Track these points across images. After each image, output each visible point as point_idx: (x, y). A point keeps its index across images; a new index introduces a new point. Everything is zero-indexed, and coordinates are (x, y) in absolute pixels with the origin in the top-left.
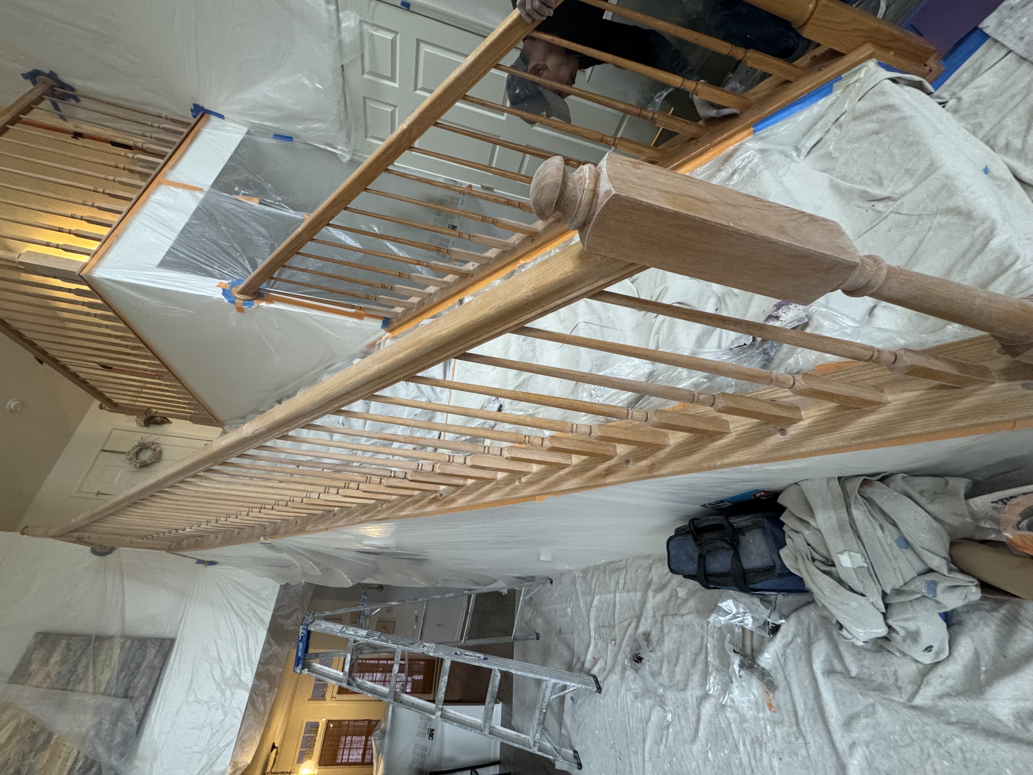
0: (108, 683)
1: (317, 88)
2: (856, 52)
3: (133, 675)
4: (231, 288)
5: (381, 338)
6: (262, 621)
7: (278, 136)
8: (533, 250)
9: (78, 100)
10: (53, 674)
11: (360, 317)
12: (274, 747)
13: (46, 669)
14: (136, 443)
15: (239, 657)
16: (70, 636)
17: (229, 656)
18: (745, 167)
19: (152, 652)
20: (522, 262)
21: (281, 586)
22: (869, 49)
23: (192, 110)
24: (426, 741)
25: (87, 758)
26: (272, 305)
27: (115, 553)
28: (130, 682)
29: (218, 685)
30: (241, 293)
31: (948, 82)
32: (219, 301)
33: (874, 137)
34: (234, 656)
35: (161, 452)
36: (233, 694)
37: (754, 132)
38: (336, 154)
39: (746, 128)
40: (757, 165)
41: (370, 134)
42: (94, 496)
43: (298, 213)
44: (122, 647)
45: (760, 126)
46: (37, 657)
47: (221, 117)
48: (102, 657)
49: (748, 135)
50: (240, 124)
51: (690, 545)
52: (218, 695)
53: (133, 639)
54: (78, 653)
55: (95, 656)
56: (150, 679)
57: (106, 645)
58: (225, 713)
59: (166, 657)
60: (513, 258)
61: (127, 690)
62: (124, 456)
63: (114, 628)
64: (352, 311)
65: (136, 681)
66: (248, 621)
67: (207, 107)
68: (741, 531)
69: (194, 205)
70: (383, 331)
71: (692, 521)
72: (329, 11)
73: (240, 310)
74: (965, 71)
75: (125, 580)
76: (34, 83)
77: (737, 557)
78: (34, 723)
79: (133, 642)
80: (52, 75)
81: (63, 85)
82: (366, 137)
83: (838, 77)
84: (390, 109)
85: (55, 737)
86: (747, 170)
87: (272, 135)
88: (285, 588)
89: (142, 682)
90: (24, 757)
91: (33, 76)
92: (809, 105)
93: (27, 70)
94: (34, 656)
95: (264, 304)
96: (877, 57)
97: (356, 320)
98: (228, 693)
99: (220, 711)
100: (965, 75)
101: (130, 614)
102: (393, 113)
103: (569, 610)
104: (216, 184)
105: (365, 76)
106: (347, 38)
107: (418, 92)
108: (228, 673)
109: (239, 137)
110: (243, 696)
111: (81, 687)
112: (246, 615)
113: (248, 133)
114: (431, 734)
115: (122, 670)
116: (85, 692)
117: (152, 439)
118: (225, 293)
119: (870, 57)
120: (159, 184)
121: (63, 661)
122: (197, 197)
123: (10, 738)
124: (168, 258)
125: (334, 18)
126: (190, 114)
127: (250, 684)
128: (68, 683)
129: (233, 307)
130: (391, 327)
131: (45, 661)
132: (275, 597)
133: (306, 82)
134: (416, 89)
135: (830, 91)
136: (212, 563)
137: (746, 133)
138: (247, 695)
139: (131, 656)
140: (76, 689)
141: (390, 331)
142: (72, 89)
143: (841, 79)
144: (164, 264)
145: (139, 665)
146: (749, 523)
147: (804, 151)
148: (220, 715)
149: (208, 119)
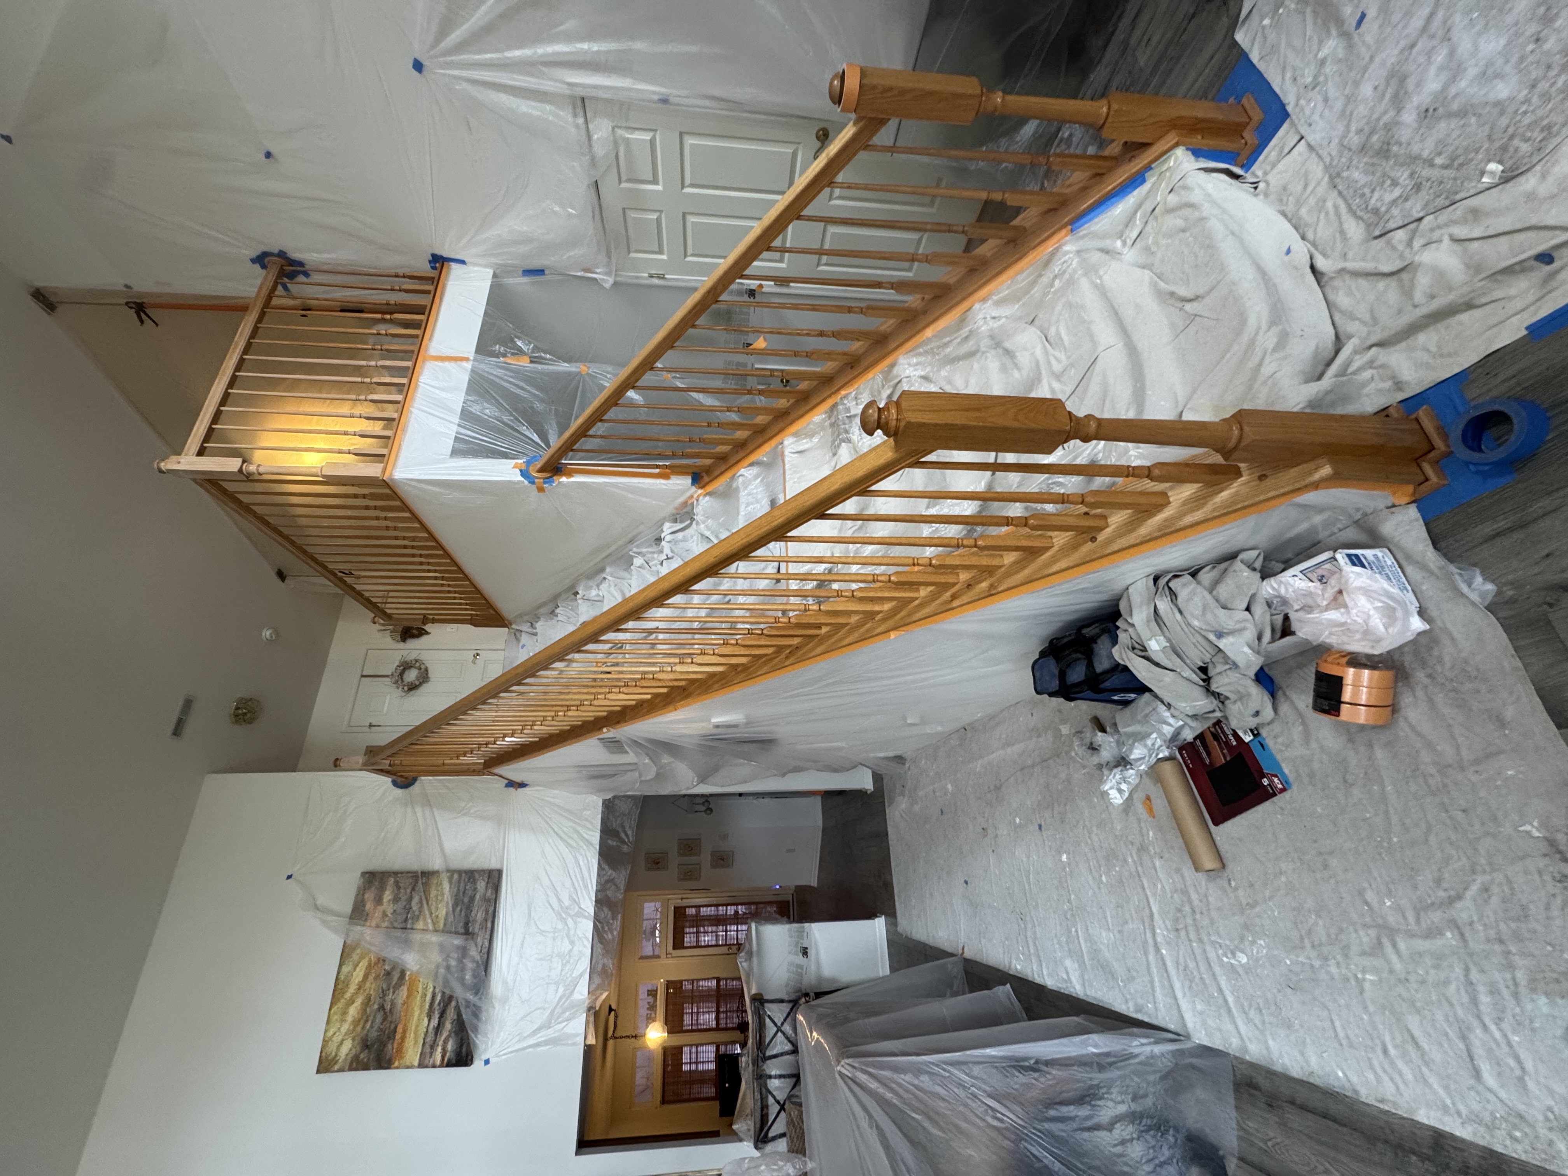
0: (446, 919)
1: (570, 214)
2: (1162, 142)
3: (469, 908)
4: (528, 467)
5: (692, 496)
6: (589, 843)
7: (528, 272)
8: (854, 378)
9: (306, 274)
10: (389, 912)
11: (666, 477)
12: (611, 1010)
13: (380, 909)
14: (397, 663)
15: (573, 884)
16: (396, 873)
17: (563, 884)
18: (1064, 272)
19: (481, 885)
20: (843, 392)
21: (604, 802)
22: (1172, 138)
23: (430, 262)
24: (800, 959)
25: (444, 993)
26: (572, 479)
27: (417, 784)
28: (467, 916)
29: (558, 914)
30: (540, 471)
31: (1261, 158)
32: (519, 482)
33: (1182, 235)
34: (568, 883)
35: (426, 670)
36: (575, 923)
37: (1072, 231)
38: (595, 279)
39: (1065, 226)
40: (1075, 271)
41: (633, 247)
42: (367, 729)
43: (574, 364)
44: (451, 883)
45: (1077, 224)
46: (369, 896)
47: (463, 262)
48: (433, 893)
49: (1066, 236)
50: (486, 266)
51: (1052, 666)
52: (560, 926)
53: (460, 872)
54: (409, 891)
55: (426, 893)
56: (487, 912)
57: (434, 881)
58: (572, 943)
59: (497, 888)
60: (833, 390)
61: (466, 924)
62: (388, 679)
63: (437, 864)
64: (657, 471)
65: (473, 914)
66: (574, 844)
67: (445, 254)
68: (1094, 640)
69: (466, 378)
70: (694, 489)
71: (1051, 642)
72: (577, 126)
73: (541, 490)
74: (1273, 149)
75: (436, 813)
76: (264, 267)
77: (1090, 665)
78: (384, 961)
79: (460, 876)
80: (282, 254)
81: (292, 262)
82: (629, 252)
83: (1148, 168)
84: (654, 216)
85: (408, 973)
86: (1067, 276)
87: (520, 272)
88: (609, 806)
89: (479, 915)
90: (384, 994)
91: (261, 259)
92: (1124, 197)
93: (254, 254)
94: (366, 896)
95: (564, 479)
96: (1184, 144)
97: (662, 481)
98: (570, 922)
99: (566, 940)
100: (1273, 154)
101: (450, 846)
102: (658, 220)
103: (949, 786)
104: (483, 348)
105: (624, 185)
106: (600, 151)
107: (687, 190)
108: (567, 902)
109: (488, 284)
110: (587, 927)
111: (420, 925)
112: (572, 838)
113: (495, 276)
114: (805, 952)
115: (455, 905)
116: (425, 930)
117: (413, 656)
118: (524, 474)
119: (1176, 145)
120: (424, 361)
121: (396, 900)
122: (465, 369)
123: (366, 976)
124: (457, 445)
125: (583, 132)
126: (427, 266)
127: (592, 912)
128: (406, 920)
129: (534, 487)
130: (702, 484)
131: (379, 901)
132: (600, 816)
133: (557, 208)
134: (683, 187)
135: (1144, 181)
136: (522, 785)
137: (1064, 232)
138: (591, 925)
139: (462, 889)
140: (415, 927)
141: (702, 488)
142: (301, 264)
143: (1151, 169)
144: (455, 453)
145: (472, 899)
146: (1097, 631)
147: (1129, 242)
148: (566, 946)
149: (449, 269)
